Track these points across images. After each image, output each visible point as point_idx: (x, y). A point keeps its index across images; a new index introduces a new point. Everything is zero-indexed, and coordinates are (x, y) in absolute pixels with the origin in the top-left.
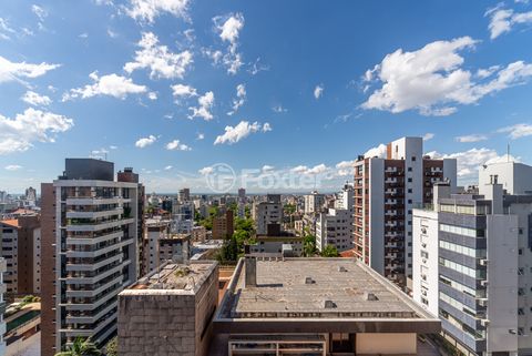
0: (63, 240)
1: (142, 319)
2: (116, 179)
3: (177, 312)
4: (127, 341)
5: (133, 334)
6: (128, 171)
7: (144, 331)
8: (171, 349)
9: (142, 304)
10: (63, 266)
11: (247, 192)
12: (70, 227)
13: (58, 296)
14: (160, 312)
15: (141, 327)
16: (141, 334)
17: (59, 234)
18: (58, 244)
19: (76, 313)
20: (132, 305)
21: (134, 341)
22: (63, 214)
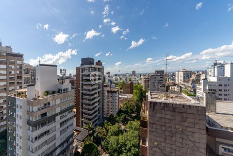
0: (82, 87)
1: (163, 116)
2: (95, 64)
3: (190, 116)
4: (154, 126)
5: (158, 123)
6: (99, 61)
7: (166, 123)
8: (185, 137)
9: (164, 107)
10: (82, 96)
11: (136, 73)
12: (84, 83)
13: (81, 107)
14: (176, 114)
15: (163, 120)
16: (164, 124)
17: (81, 85)
18: (80, 88)
19: (86, 114)
20: (157, 107)
21: (159, 127)
22: (82, 78)
